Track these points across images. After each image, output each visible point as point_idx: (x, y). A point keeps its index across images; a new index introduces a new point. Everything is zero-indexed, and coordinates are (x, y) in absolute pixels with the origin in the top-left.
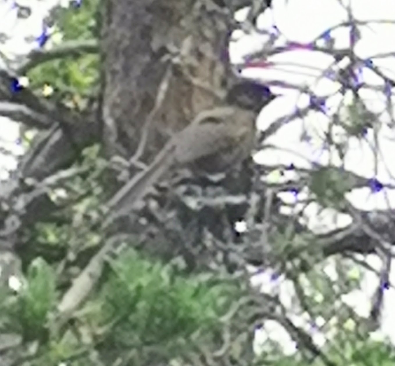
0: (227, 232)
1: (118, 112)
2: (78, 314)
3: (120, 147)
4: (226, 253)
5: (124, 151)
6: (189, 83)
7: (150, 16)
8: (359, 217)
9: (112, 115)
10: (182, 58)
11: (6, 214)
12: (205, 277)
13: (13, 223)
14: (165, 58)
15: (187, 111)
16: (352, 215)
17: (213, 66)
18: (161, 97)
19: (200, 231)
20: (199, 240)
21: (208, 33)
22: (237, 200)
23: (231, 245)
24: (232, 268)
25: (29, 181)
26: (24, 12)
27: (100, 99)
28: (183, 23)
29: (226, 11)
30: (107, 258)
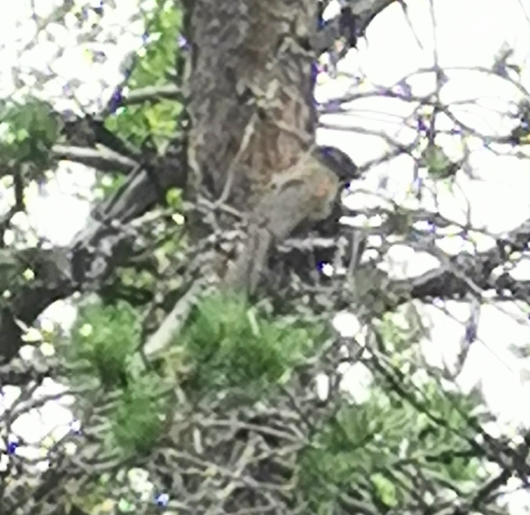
0: (314, 274)
1: (204, 156)
2: (165, 355)
3: (205, 189)
4: (312, 295)
5: (209, 195)
6: (275, 127)
7: (236, 59)
8: (447, 260)
9: (197, 159)
10: (268, 101)
11: (92, 256)
12: (290, 319)
13: (100, 265)
14: (251, 101)
15: (272, 154)
16: (440, 259)
17: (298, 108)
18: (246, 139)
19: (288, 274)
20: (285, 283)
21: (293, 76)
22: (326, 243)
23: (318, 287)
24: (318, 310)
25: (115, 223)
26: (99, 57)
27: (185, 143)
28: (269, 66)
29: (312, 54)
30: (195, 300)
